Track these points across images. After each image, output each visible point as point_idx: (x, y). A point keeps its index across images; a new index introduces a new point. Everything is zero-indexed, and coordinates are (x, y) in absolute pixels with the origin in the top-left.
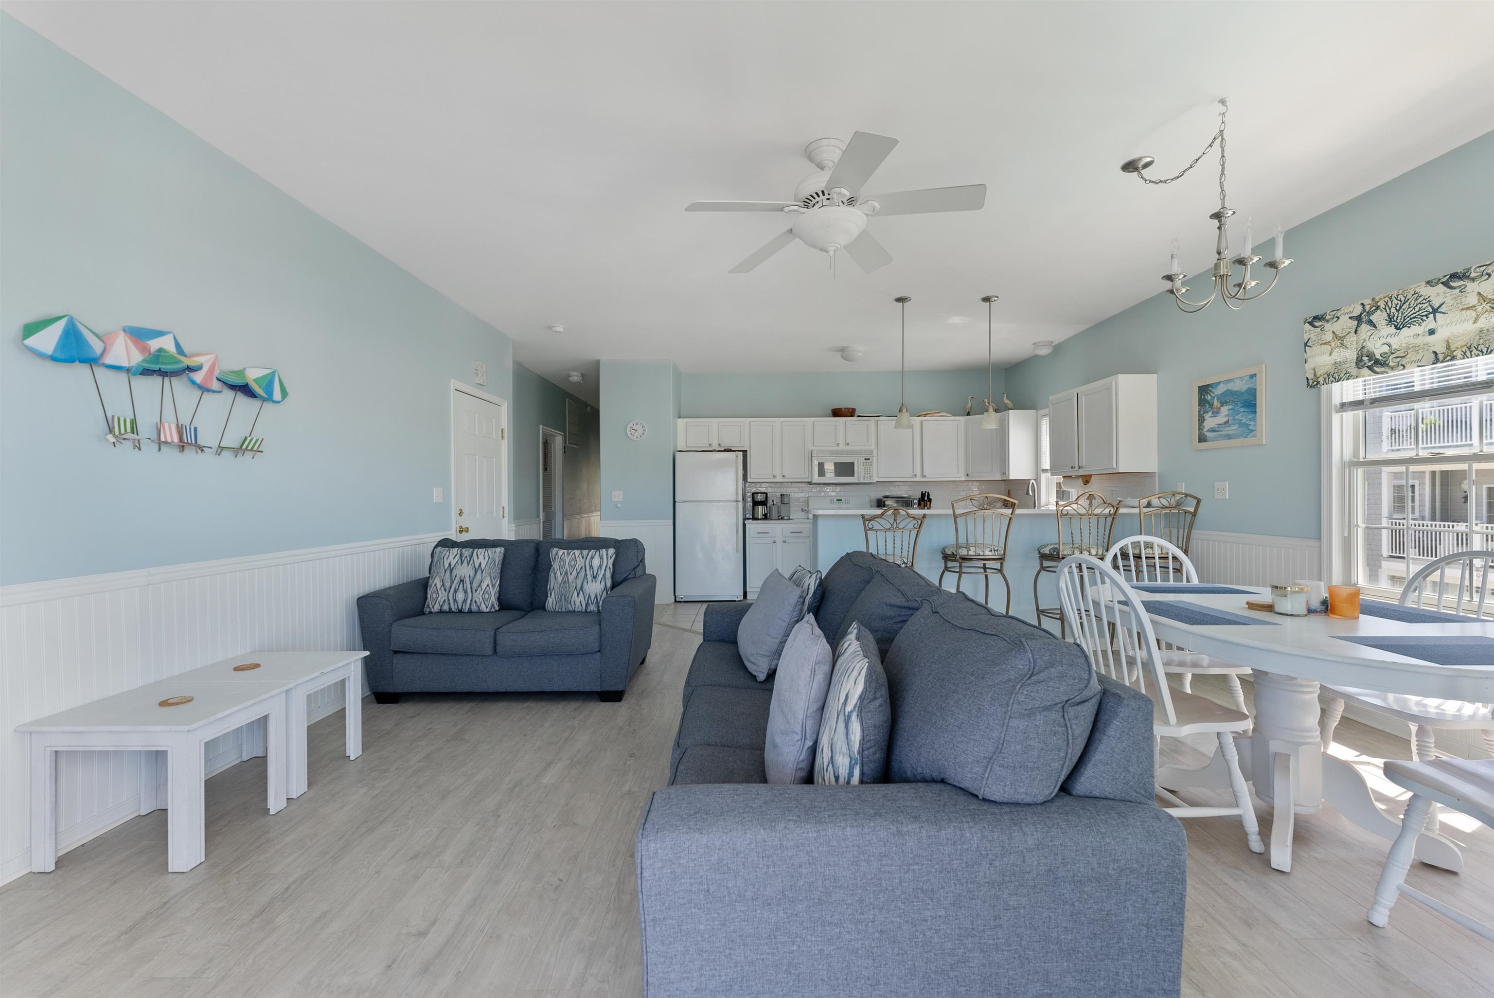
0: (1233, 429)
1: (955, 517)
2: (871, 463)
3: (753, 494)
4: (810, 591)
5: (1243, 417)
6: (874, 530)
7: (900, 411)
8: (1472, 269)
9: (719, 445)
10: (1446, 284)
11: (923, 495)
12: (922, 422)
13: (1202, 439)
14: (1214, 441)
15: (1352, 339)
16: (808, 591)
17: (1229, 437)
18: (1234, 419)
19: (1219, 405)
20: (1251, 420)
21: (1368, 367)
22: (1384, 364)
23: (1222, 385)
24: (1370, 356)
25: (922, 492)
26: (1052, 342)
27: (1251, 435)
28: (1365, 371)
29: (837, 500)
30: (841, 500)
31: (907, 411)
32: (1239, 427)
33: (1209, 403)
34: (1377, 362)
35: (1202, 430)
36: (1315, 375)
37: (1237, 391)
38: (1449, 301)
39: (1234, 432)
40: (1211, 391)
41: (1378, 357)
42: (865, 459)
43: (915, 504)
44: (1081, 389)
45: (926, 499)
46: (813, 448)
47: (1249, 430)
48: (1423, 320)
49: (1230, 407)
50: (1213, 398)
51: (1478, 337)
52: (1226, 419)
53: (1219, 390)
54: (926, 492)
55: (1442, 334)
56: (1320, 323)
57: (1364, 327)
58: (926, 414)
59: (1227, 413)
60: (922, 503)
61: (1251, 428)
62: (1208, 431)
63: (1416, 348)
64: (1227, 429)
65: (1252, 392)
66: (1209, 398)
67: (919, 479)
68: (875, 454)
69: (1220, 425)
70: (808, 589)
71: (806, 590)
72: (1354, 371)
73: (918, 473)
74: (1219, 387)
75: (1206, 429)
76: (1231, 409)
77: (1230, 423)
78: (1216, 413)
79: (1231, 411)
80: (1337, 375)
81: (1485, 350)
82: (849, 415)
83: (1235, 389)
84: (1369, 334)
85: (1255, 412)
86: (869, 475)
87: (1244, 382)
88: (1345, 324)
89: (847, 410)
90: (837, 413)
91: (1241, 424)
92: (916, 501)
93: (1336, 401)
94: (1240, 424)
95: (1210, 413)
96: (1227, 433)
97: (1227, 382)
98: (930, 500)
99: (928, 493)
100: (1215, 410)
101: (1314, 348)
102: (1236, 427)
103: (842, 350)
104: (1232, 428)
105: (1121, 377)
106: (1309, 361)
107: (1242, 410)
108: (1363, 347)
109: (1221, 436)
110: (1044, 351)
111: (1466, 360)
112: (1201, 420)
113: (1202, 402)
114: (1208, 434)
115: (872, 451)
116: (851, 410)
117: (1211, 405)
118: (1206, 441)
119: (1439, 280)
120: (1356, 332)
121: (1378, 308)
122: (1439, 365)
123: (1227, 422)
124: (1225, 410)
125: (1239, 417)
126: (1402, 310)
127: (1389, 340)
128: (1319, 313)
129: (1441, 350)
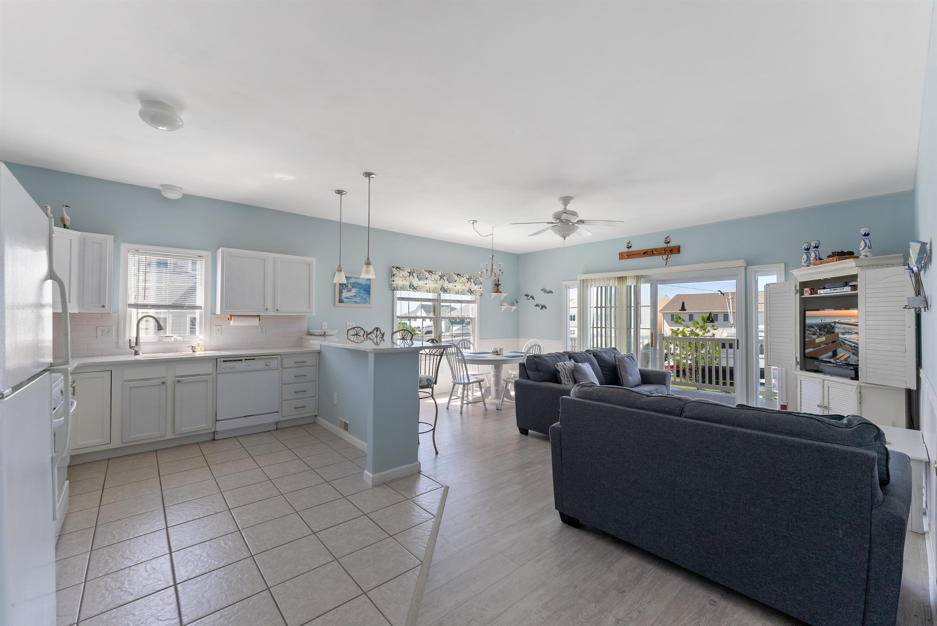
5: (363, 295)
8: (433, 271)
10: (428, 272)
13: (341, 301)
15: (408, 278)
17: (356, 303)
18: (359, 295)
19: (351, 287)
20: (367, 297)
22: (416, 289)
23: (353, 278)
24: (413, 286)
26: (182, 191)
28: (411, 290)
34: (414, 288)
35: (341, 297)
36: (397, 287)
38: (429, 277)
41: (415, 286)
49: (357, 289)
52: (355, 294)
55: (428, 285)
56: (399, 270)
57: (411, 276)
59: (355, 292)
61: (367, 300)
62: (344, 298)
64: (356, 299)
65: (369, 287)
72: (409, 289)
74: (351, 279)
75: (343, 297)
77: (357, 296)
78: (349, 290)
80: (403, 288)
81: (435, 292)
83: (360, 282)
84: (412, 279)
85: (370, 294)
87: (364, 280)
88: (406, 273)
91: (362, 298)
93: (398, 296)
95: (346, 290)
96: (355, 300)
97: (356, 278)
100: (349, 289)
101: (397, 277)
102: (360, 299)
104: (358, 299)
106: (395, 281)
107: (363, 292)
109: (352, 301)
110: (173, 195)
112: (341, 292)
114: (344, 300)
121: (414, 272)
122: (427, 293)
124: (354, 290)
125: (362, 295)
126: (420, 275)
127: (417, 282)
128: (399, 266)
129: (428, 289)
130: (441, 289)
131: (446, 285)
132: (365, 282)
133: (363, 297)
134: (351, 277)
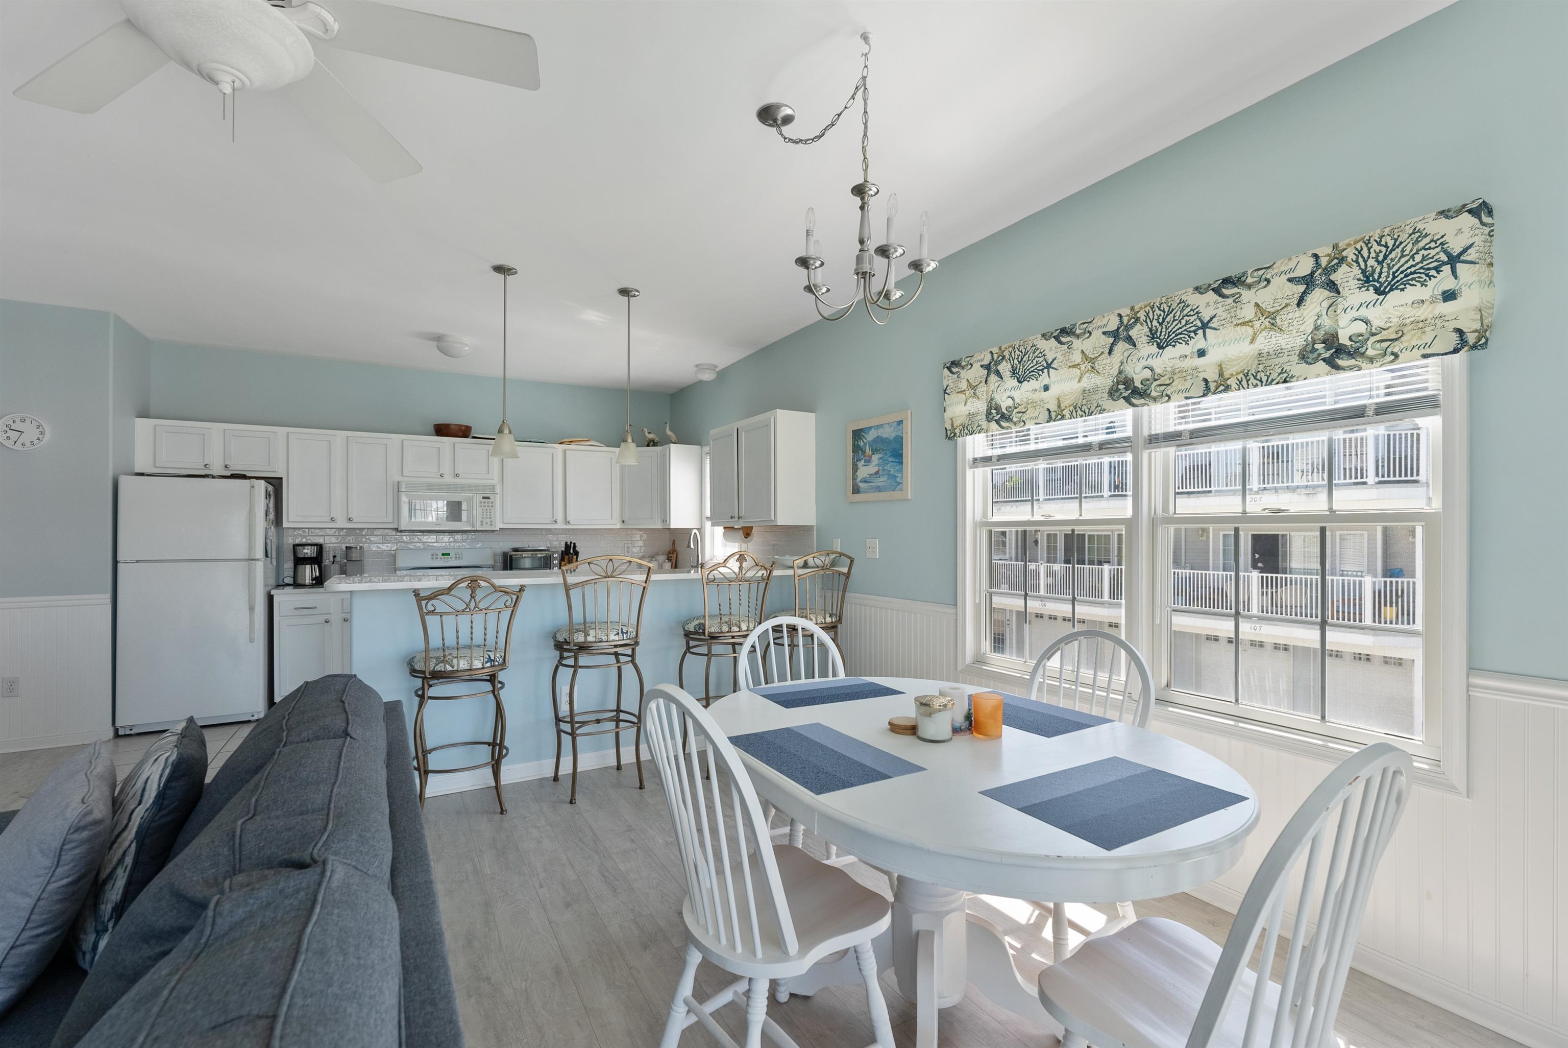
0: (881, 481)
1: (567, 588)
2: (492, 503)
3: (295, 546)
4: (146, 794)
5: (891, 468)
6: (437, 614)
7: (500, 431)
8: (1077, 325)
9: (226, 466)
10: (1057, 339)
11: (567, 546)
12: (565, 451)
13: (856, 490)
14: (866, 492)
15: (982, 389)
16: (142, 796)
17: (879, 489)
18: (884, 470)
19: (871, 453)
20: (898, 471)
21: (995, 420)
22: (1008, 419)
23: (873, 430)
24: (998, 408)
25: (566, 543)
26: (716, 367)
27: (898, 487)
28: (994, 425)
29: (443, 555)
30: (449, 554)
31: (510, 432)
32: (888, 479)
33: (862, 450)
34: (1003, 416)
35: (856, 480)
36: (952, 426)
37: (887, 438)
38: (1060, 358)
39: (884, 484)
40: (863, 436)
41: (1004, 410)
42: (484, 498)
43: (555, 558)
44: (742, 423)
45: (572, 551)
46: (400, 479)
47: (897, 482)
48: (1039, 375)
49: (880, 456)
50: (865, 445)
51: (1081, 397)
52: (876, 469)
53: (871, 436)
54: (571, 543)
55: (1054, 391)
56: (957, 370)
57: (993, 378)
58: (571, 442)
59: (877, 462)
60: (566, 557)
61: (898, 480)
62: (861, 481)
63: (1034, 404)
64: (878, 480)
65: (899, 440)
66: (862, 444)
67: (560, 525)
68: (498, 489)
69: (871, 475)
70: (144, 790)
71: (139, 792)
72: (984, 424)
73: (560, 517)
74: (870, 432)
75: (859, 479)
76: (881, 458)
77: (880, 473)
78: (868, 461)
79: (881, 461)
80: (969, 429)
81: (1087, 411)
82: (461, 434)
83: (885, 436)
84: (996, 385)
85: (902, 463)
86: (488, 521)
87: (892, 428)
88: (977, 372)
89: (457, 428)
90: (442, 430)
92: (556, 555)
93: (970, 456)
94: (889, 475)
95: (863, 462)
96: (877, 484)
97: (878, 427)
98: (576, 553)
99: (574, 544)
100: (867, 458)
101: (952, 396)
102: (885, 478)
103: (438, 338)
104: (882, 479)
105: (779, 412)
106: (947, 409)
107: (891, 459)
108: (992, 399)
109: (872, 488)
110: (707, 376)
111: (1073, 420)
112: (855, 469)
113: (856, 449)
114: (862, 485)
115: (494, 487)
116: (463, 428)
117: (864, 452)
118: (858, 492)
119: (1052, 333)
120: (986, 382)
121: (1003, 358)
122: (1052, 423)
123: (877, 473)
124: (875, 458)
125: (888, 467)
126: (1023, 362)
127: (1013, 393)
128: (955, 358)
129: (1053, 407)
130: (1113, 393)
131: (1143, 363)
132: (894, 431)
133: (892, 472)
134: (870, 428)
